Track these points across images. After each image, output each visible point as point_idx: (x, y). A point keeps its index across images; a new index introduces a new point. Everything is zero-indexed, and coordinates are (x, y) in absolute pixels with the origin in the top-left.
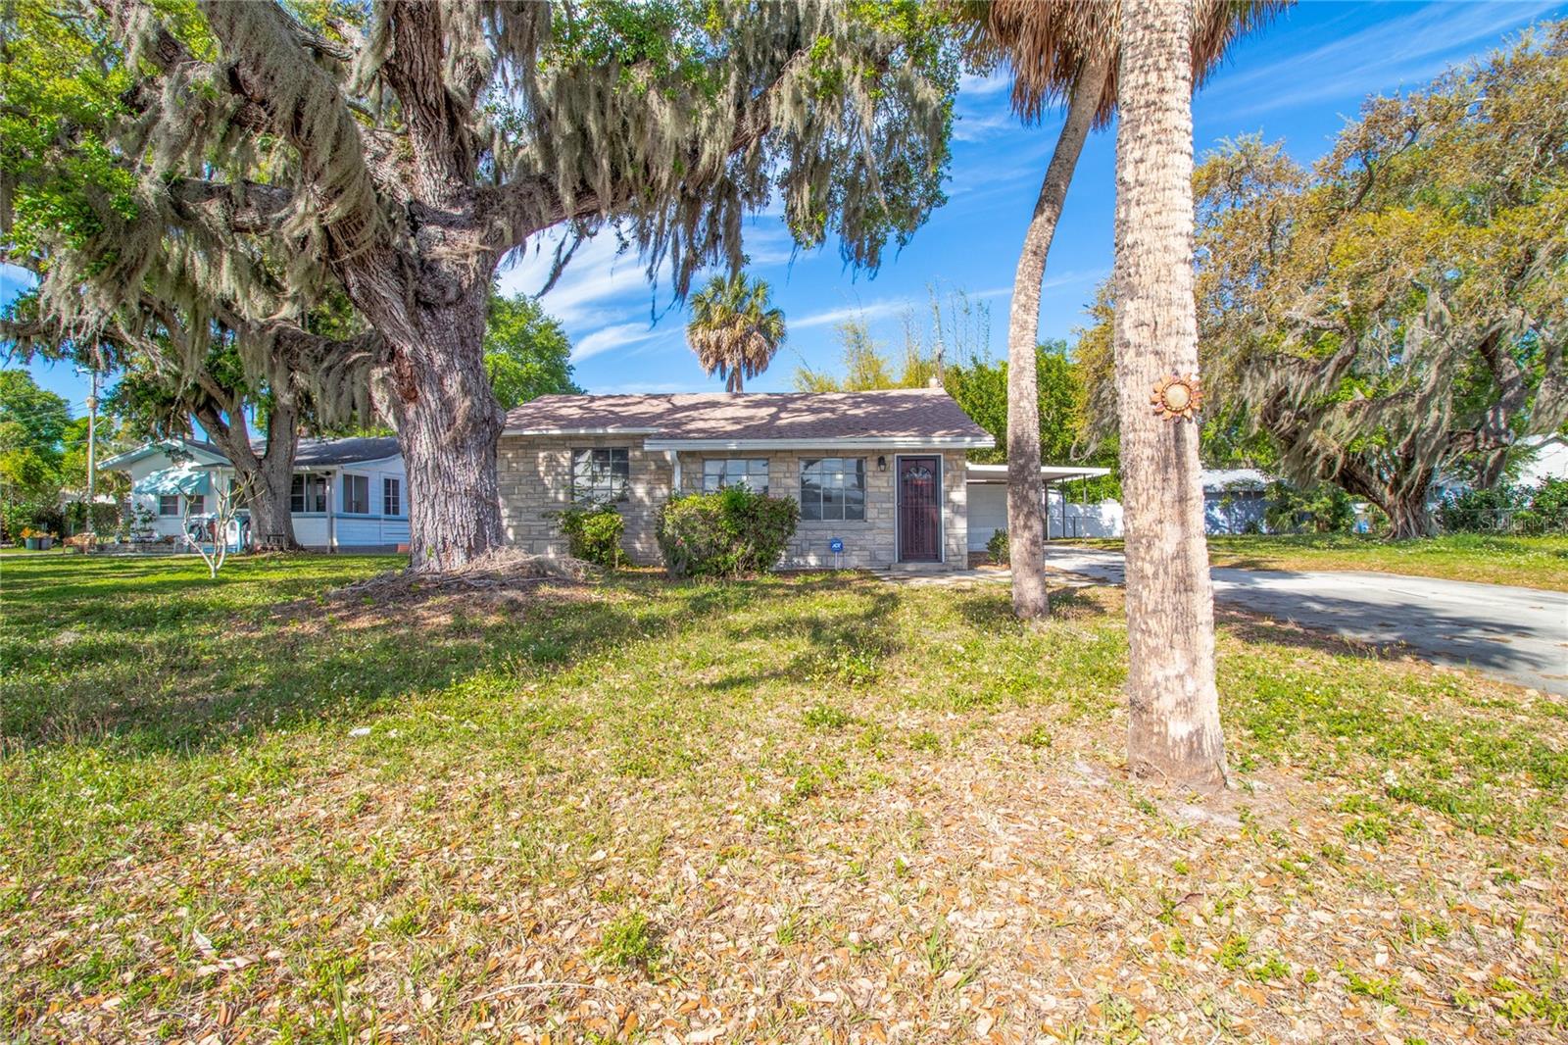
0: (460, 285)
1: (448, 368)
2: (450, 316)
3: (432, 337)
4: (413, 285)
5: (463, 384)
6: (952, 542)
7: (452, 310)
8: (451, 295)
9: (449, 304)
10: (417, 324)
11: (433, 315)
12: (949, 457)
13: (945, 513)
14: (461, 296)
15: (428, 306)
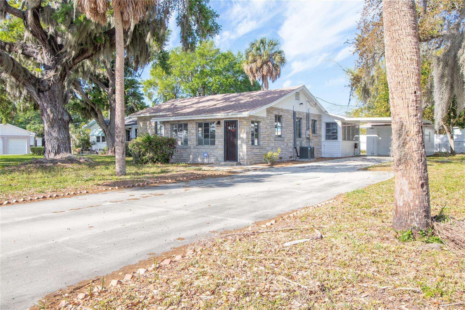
0: (49, 85)
1: (47, 107)
2: (47, 93)
3: (43, 100)
4: (38, 87)
5: (51, 111)
6: (241, 154)
7: (48, 92)
8: (47, 88)
9: (46, 91)
10: (39, 97)
11: (43, 94)
12: (240, 120)
13: (239, 142)
14: (49, 88)
15: (42, 92)
